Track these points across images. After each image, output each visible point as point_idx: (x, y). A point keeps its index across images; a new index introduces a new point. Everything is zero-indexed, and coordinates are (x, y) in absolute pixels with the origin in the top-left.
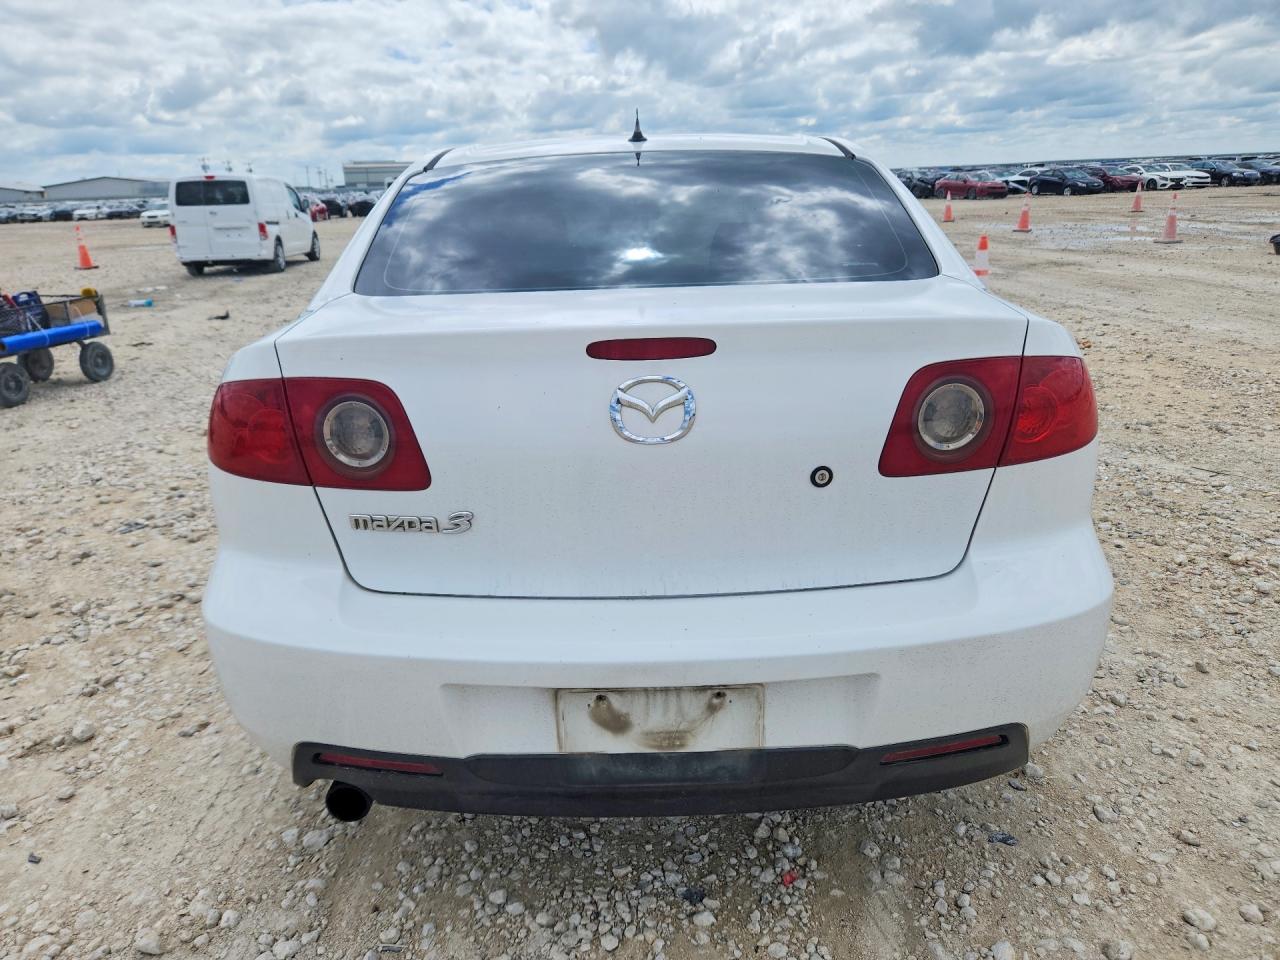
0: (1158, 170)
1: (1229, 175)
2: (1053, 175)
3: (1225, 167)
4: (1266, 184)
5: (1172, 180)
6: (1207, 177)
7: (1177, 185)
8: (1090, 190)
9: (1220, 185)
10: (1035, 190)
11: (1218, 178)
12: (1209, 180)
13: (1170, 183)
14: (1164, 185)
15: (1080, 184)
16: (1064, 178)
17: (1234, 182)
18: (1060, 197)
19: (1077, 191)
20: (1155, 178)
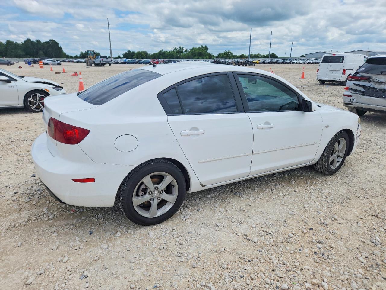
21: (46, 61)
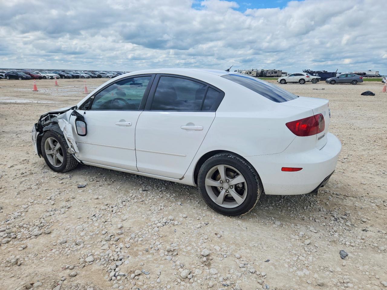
0: (45, 73)
1: (64, 76)
2: (13, 73)
3: (62, 73)
4: (73, 78)
5: (50, 76)
6: (59, 76)
7: (52, 78)
8: (27, 79)
9: (62, 78)
10: (8, 78)
11: (62, 77)
12: (59, 77)
13: (50, 77)
14: (48, 78)
15: (24, 77)
16: (18, 75)
17: (66, 77)
18: (18, 80)
19: (23, 79)
20: (45, 75)
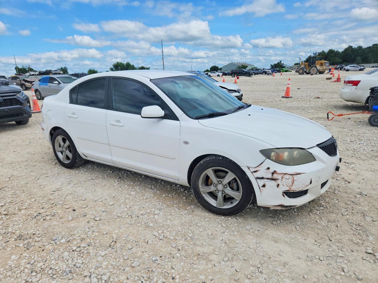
21: (348, 67)
